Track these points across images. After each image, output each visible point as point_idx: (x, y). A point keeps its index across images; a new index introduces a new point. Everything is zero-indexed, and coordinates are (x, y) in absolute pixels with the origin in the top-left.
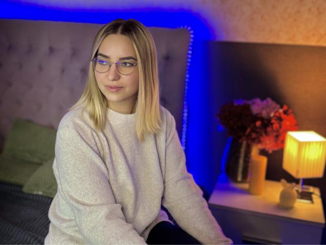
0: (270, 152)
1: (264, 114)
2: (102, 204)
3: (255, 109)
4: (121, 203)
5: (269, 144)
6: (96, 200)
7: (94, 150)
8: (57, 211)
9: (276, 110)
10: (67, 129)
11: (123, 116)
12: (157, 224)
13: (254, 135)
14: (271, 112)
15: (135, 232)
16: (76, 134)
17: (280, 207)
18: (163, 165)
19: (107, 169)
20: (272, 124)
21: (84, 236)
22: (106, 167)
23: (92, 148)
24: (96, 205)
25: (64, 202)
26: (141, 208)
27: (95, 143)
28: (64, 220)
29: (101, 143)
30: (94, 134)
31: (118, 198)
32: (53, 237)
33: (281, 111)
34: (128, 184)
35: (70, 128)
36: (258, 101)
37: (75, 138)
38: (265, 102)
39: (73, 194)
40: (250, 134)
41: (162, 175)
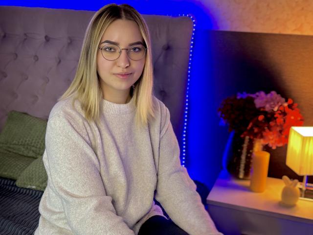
0: (274, 148)
1: (268, 108)
2: (92, 196)
3: (258, 103)
4: (112, 196)
5: (272, 139)
6: (86, 191)
7: (85, 140)
8: (47, 204)
9: (280, 104)
10: (57, 118)
11: (116, 106)
12: (150, 218)
13: (256, 130)
14: (276, 106)
15: (124, 224)
16: (67, 123)
17: (281, 205)
18: (157, 157)
19: (99, 161)
20: (275, 118)
21: (72, 228)
22: (98, 158)
23: (83, 138)
24: (86, 197)
25: (54, 194)
26: (132, 201)
27: (86, 133)
28: (54, 213)
29: (93, 133)
30: (85, 123)
31: (109, 190)
32: (42, 230)
33: (286, 105)
34: (120, 176)
35: (61, 117)
36: (262, 94)
37: (65, 127)
38: (269, 96)
39: (62, 185)
40: (252, 129)
41: (156, 167)
